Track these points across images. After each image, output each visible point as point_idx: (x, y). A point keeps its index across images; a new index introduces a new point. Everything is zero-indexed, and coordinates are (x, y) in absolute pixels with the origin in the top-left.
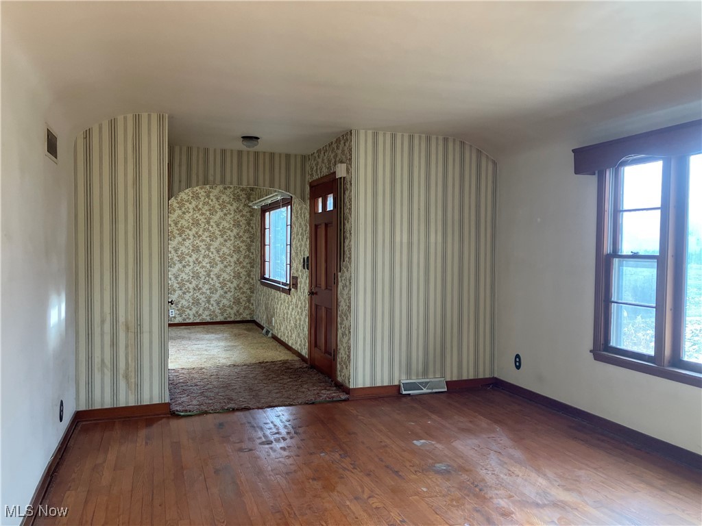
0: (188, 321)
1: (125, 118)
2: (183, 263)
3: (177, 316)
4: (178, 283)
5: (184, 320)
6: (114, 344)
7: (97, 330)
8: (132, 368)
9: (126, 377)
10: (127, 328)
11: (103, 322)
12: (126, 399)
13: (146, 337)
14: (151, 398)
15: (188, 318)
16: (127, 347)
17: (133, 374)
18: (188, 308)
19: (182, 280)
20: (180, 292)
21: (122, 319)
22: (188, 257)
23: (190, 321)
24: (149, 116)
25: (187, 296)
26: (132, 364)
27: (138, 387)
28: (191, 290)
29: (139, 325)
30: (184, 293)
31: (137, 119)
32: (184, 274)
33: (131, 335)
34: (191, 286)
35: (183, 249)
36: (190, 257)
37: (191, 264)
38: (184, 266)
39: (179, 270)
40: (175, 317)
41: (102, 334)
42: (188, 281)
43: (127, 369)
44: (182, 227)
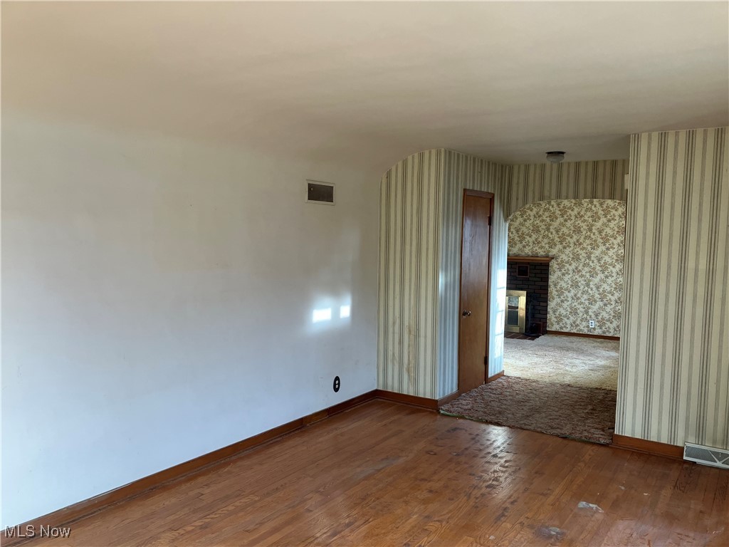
0: (608, 334)
1: (413, 157)
2: (606, 273)
3: (596, 327)
4: (599, 294)
5: (604, 332)
6: (401, 342)
7: (391, 330)
8: (412, 365)
9: (408, 371)
10: (410, 331)
11: (394, 323)
12: (407, 390)
13: (422, 340)
14: (425, 394)
15: (608, 331)
16: (409, 346)
17: (413, 369)
18: (608, 320)
19: (604, 291)
20: (601, 304)
21: (406, 323)
22: (611, 267)
23: (610, 335)
24: (430, 152)
25: (608, 308)
26: (413, 362)
27: (416, 381)
28: (613, 303)
29: (418, 330)
30: (605, 305)
31: (421, 156)
32: (606, 285)
33: (412, 337)
34: (613, 298)
35: (606, 258)
36: (613, 267)
37: (614, 274)
38: (607, 277)
39: (601, 280)
40: (594, 329)
41: (394, 333)
42: (610, 292)
43: (409, 364)
44: (606, 235)
